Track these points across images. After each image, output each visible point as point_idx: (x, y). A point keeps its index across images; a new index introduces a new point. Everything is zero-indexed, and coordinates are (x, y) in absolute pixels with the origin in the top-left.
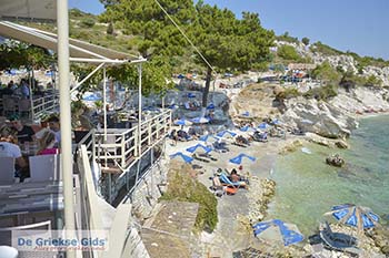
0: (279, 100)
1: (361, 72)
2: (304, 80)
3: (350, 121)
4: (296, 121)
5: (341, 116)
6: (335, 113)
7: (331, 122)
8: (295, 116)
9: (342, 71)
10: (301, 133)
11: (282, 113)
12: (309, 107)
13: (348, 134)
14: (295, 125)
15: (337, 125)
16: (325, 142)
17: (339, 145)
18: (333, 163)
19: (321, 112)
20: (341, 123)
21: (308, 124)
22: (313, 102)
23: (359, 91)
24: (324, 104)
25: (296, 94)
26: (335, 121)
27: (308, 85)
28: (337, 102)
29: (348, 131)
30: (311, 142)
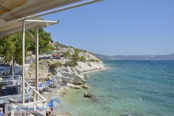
0: (52, 69)
3: (85, 75)
4: (62, 78)
5: (81, 74)
6: (79, 72)
8: (61, 76)
11: (55, 75)
12: (67, 71)
13: (85, 82)
15: (80, 78)
16: (78, 87)
17: (84, 87)
18: (88, 96)
19: (73, 73)
20: (82, 77)
21: (68, 79)
22: (69, 68)
24: (74, 68)
25: (60, 65)
26: (79, 76)
27: (63, 61)
30: (71, 87)
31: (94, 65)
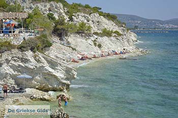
1: (71, 19)
2: (17, 31)
3: (68, 71)
4: (13, 77)
5: (59, 67)
6: (53, 64)
7: (50, 74)
8: (11, 71)
9: (53, 19)
10: (21, 90)
12: (26, 61)
13: (68, 85)
14: (12, 81)
15: (56, 77)
16: (46, 97)
17: (62, 98)
19: (39, 65)
20: (60, 75)
21: (27, 80)
22: (29, 54)
23: (72, 39)
24: (40, 55)
26: (54, 73)
27: (21, 37)
28: (53, 53)
29: (68, 82)
30: (32, 98)
31: (109, 45)
